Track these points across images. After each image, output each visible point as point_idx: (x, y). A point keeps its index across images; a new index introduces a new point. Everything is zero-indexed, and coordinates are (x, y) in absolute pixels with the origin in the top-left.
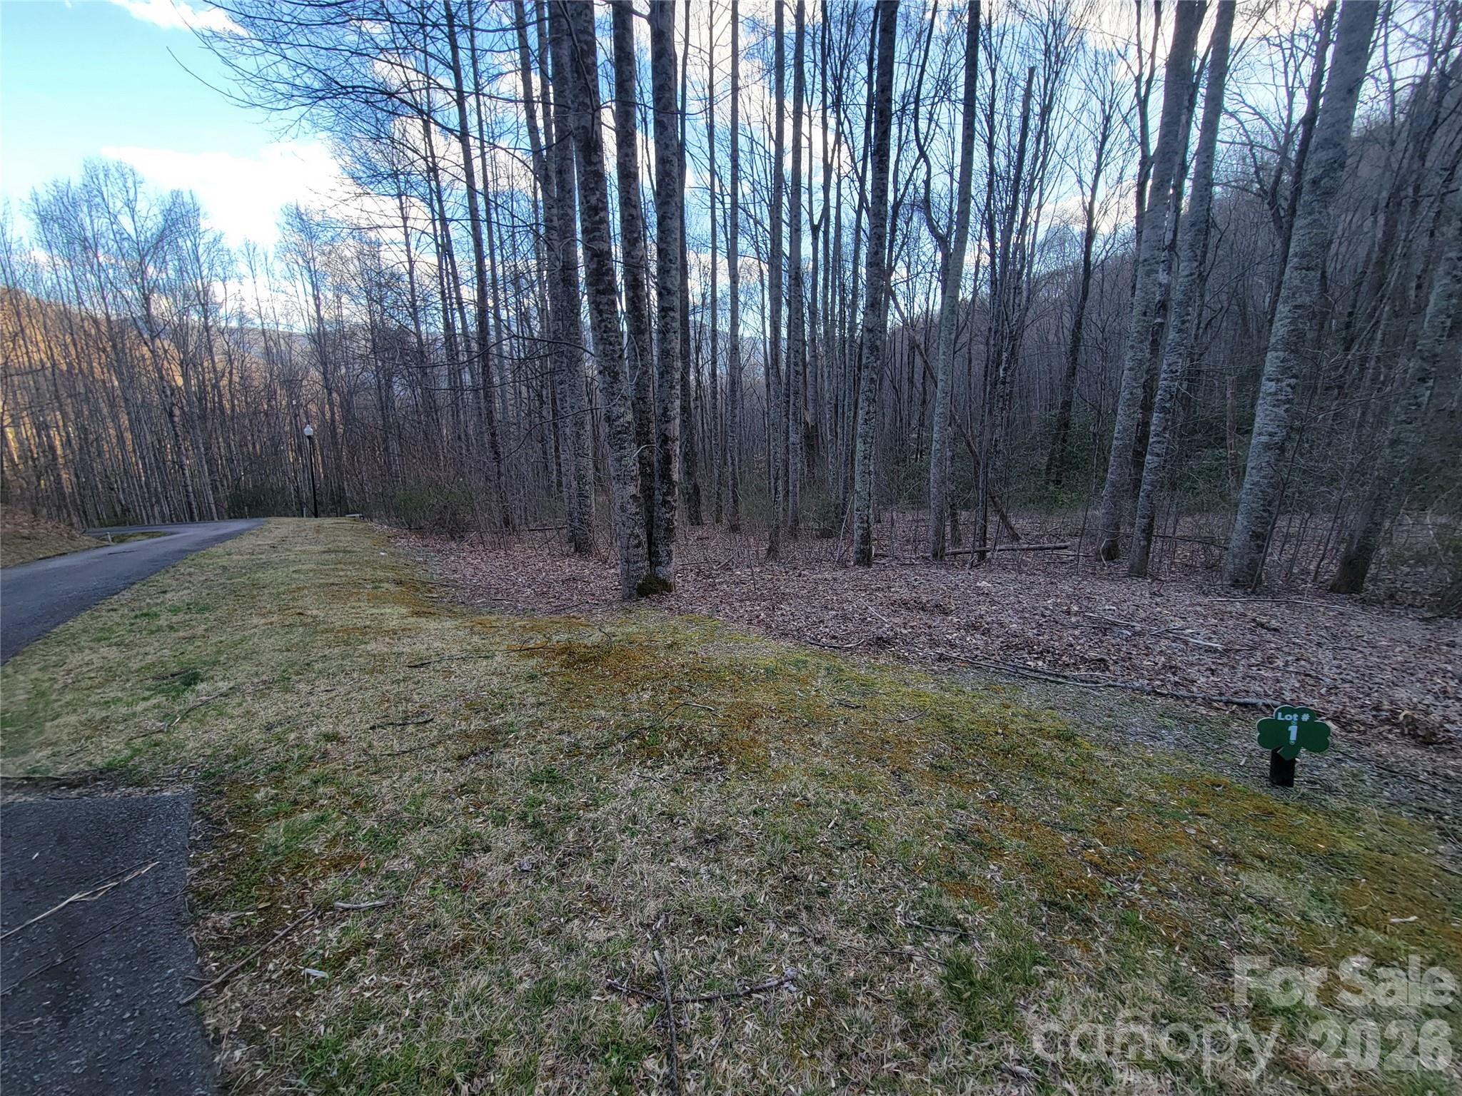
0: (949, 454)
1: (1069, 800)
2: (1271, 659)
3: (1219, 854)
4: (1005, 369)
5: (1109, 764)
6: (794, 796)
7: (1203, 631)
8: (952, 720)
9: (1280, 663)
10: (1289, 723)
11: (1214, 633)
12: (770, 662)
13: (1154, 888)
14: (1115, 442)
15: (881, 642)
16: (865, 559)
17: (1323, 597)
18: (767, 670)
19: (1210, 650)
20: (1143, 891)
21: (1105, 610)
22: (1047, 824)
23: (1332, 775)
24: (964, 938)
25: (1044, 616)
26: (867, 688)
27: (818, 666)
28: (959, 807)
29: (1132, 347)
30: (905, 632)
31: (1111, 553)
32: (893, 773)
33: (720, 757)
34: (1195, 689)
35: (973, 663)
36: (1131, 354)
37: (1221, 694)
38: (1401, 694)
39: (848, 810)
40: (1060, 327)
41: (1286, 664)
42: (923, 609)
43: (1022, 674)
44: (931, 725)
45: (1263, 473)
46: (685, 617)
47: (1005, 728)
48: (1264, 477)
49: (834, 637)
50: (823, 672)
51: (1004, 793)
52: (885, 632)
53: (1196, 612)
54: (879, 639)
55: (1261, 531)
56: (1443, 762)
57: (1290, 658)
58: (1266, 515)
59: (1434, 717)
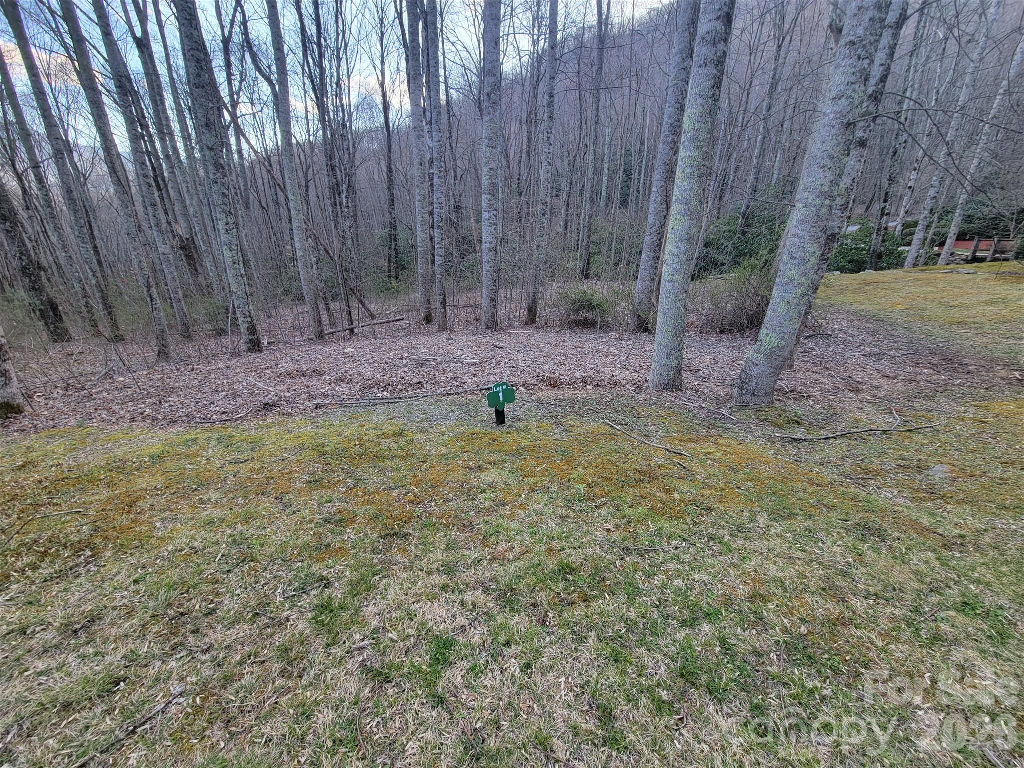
0: (314, 260)
1: (398, 470)
2: (499, 363)
3: (473, 469)
4: (346, 197)
5: (422, 442)
6: (181, 551)
7: (470, 355)
8: (324, 447)
9: (503, 364)
10: (499, 392)
11: (476, 355)
12: (157, 449)
13: (442, 501)
14: (419, 249)
15: (268, 407)
16: (255, 346)
17: (522, 328)
18: (152, 457)
19: (474, 364)
20: (436, 505)
21: (423, 352)
22: (385, 490)
23: (520, 413)
24: (328, 585)
25: (387, 364)
26: (255, 445)
27: (209, 440)
28: (327, 502)
29: (418, 186)
30: (288, 395)
31: (428, 319)
32: (277, 498)
33: (92, 550)
34: (466, 387)
35: (342, 405)
36: (418, 191)
37: (478, 386)
38: (547, 367)
39: (235, 541)
40: (380, 170)
41: (506, 364)
42: (304, 375)
43: (375, 403)
44: (307, 455)
45: (490, 265)
46: (43, 435)
47: (360, 439)
48: (491, 267)
49: (224, 413)
50: (214, 443)
51: (358, 481)
52: (272, 398)
53: (468, 346)
54: (266, 405)
55: (494, 297)
56: (560, 393)
57: (507, 361)
58: (494, 288)
59: (557, 375)
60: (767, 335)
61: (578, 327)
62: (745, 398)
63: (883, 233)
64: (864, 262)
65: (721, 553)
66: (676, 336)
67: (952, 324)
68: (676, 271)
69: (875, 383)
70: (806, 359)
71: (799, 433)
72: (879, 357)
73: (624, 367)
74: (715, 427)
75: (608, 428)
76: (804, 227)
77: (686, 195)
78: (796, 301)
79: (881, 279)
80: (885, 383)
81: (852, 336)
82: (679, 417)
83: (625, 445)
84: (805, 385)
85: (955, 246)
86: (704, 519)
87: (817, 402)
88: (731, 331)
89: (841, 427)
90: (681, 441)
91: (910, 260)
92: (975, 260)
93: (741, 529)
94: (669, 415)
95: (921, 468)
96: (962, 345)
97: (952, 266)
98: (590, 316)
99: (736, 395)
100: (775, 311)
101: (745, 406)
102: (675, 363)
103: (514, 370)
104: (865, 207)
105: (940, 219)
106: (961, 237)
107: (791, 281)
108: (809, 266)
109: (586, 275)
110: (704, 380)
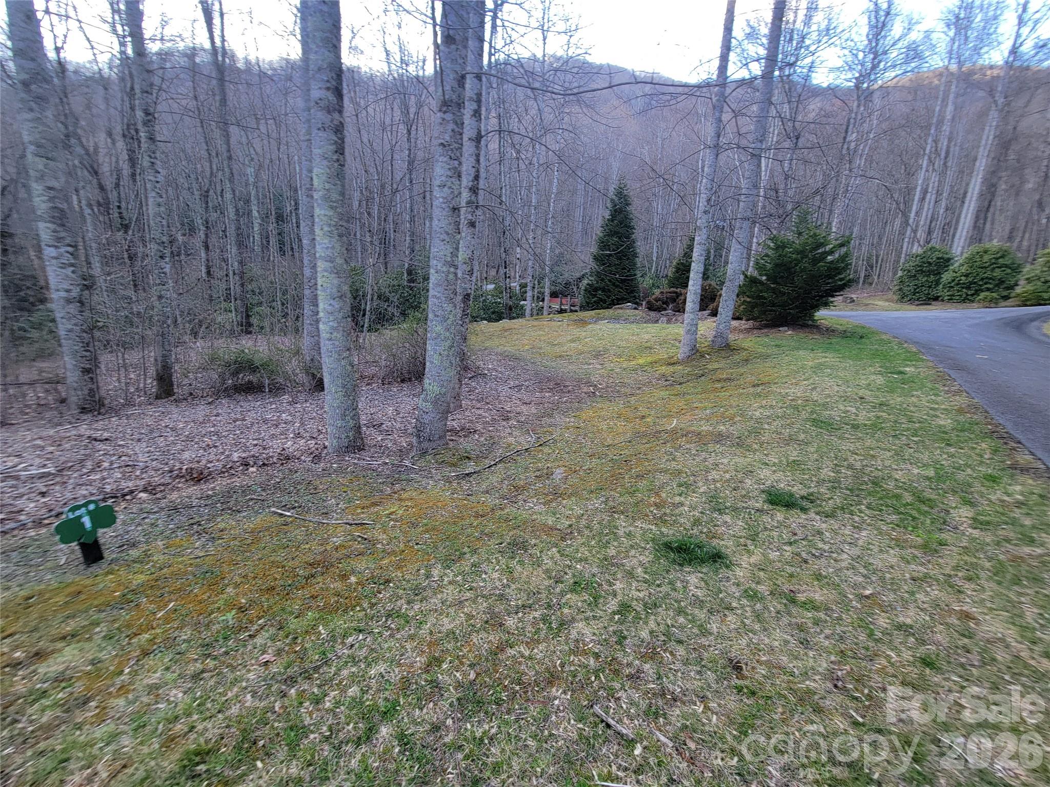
2: (99, 465)
7: (37, 461)
9: (106, 465)
10: (81, 517)
11: (49, 459)
19: (42, 476)
34: (23, 518)
38: (186, 455)
41: (112, 463)
45: (73, 322)
48: (76, 325)
53: (34, 446)
55: (88, 366)
56: (207, 488)
57: (114, 458)
58: (88, 354)
59: (204, 462)
60: (430, 384)
61: (239, 393)
62: (425, 445)
63: (508, 291)
64: (502, 313)
65: (398, 629)
66: (347, 395)
67: (556, 357)
68: (332, 328)
69: (518, 409)
70: (472, 397)
71: (470, 467)
72: (519, 387)
73: (298, 435)
74: (399, 480)
75: (276, 519)
76: (439, 289)
77: (329, 252)
78: (446, 353)
79: (513, 326)
80: (524, 408)
81: (501, 372)
82: (362, 481)
83: (298, 534)
84: (471, 421)
85: (550, 301)
86: (381, 596)
87: (481, 435)
88: (410, 379)
89: (499, 452)
90: (363, 508)
91: (528, 312)
92: (561, 311)
93: (417, 591)
94: (351, 481)
95: (549, 475)
96: (563, 372)
97: (551, 315)
98: (253, 378)
99: (415, 444)
100: (432, 363)
101: (424, 453)
102: (351, 423)
103: (127, 469)
104: (495, 270)
105: (539, 283)
106: (554, 295)
107: (439, 335)
108: (449, 322)
109: (246, 327)
110: (388, 433)
